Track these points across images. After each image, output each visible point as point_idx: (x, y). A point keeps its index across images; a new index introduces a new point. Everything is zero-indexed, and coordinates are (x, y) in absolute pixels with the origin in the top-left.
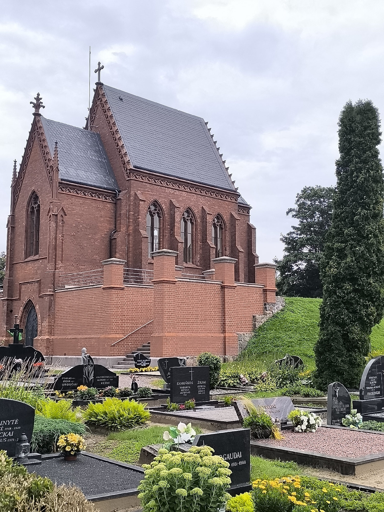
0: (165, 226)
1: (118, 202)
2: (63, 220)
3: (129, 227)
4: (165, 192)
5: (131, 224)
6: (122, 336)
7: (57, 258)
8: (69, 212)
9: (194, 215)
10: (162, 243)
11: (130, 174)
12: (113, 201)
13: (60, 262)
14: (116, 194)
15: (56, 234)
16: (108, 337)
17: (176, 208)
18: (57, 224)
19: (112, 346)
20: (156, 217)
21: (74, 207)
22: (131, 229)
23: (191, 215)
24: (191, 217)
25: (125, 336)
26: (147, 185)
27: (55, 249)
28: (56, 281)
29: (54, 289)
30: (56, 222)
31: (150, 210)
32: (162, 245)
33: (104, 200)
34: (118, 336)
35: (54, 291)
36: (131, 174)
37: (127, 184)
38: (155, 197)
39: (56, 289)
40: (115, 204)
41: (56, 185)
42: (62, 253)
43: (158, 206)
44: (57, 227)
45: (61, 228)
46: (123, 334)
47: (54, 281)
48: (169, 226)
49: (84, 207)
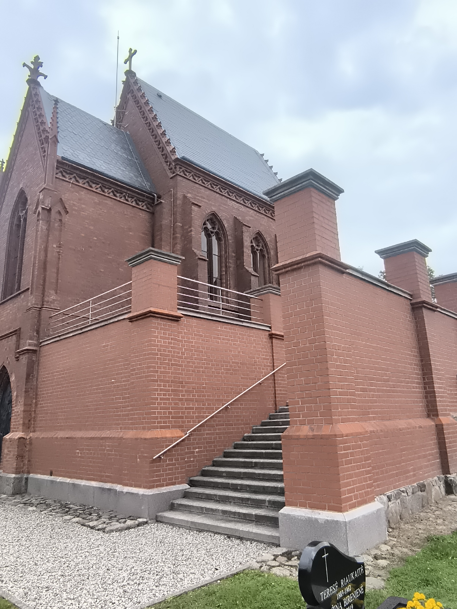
0: (229, 253)
1: (158, 208)
2: (61, 220)
3: (176, 246)
4: (225, 205)
5: (178, 241)
6: (177, 433)
7: (47, 284)
8: (74, 212)
9: (265, 244)
10: (224, 278)
11: (175, 168)
12: (148, 208)
13: (54, 292)
14: (154, 199)
15: (47, 242)
16: (143, 437)
17: (244, 226)
18: (49, 225)
19: (154, 461)
20: (214, 238)
21: (83, 206)
22: (178, 248)
23: (261, 245)
24: (261, 246)
25: (185, 432)
26: (201, 189)
27: (45, 269)
28: (42, 326)
29: (38, 339)
30: (48, 222)
31: (205, 226)
32: (224, 281)
33: (134, 205)
34: (168, 434)
35: (39, 345)
36: (178, 167)
37: (171, 183)
38: (214, 209)
39: (41, 341)
40: (153, 214)
41: (51, 163)
42: (57, 276)
43: (217, 222)
44: (48, 230)
45: (57, 233)
46: (179, 427)
47: (40, 325)
48: (234, 253)
49: (101, 209)
